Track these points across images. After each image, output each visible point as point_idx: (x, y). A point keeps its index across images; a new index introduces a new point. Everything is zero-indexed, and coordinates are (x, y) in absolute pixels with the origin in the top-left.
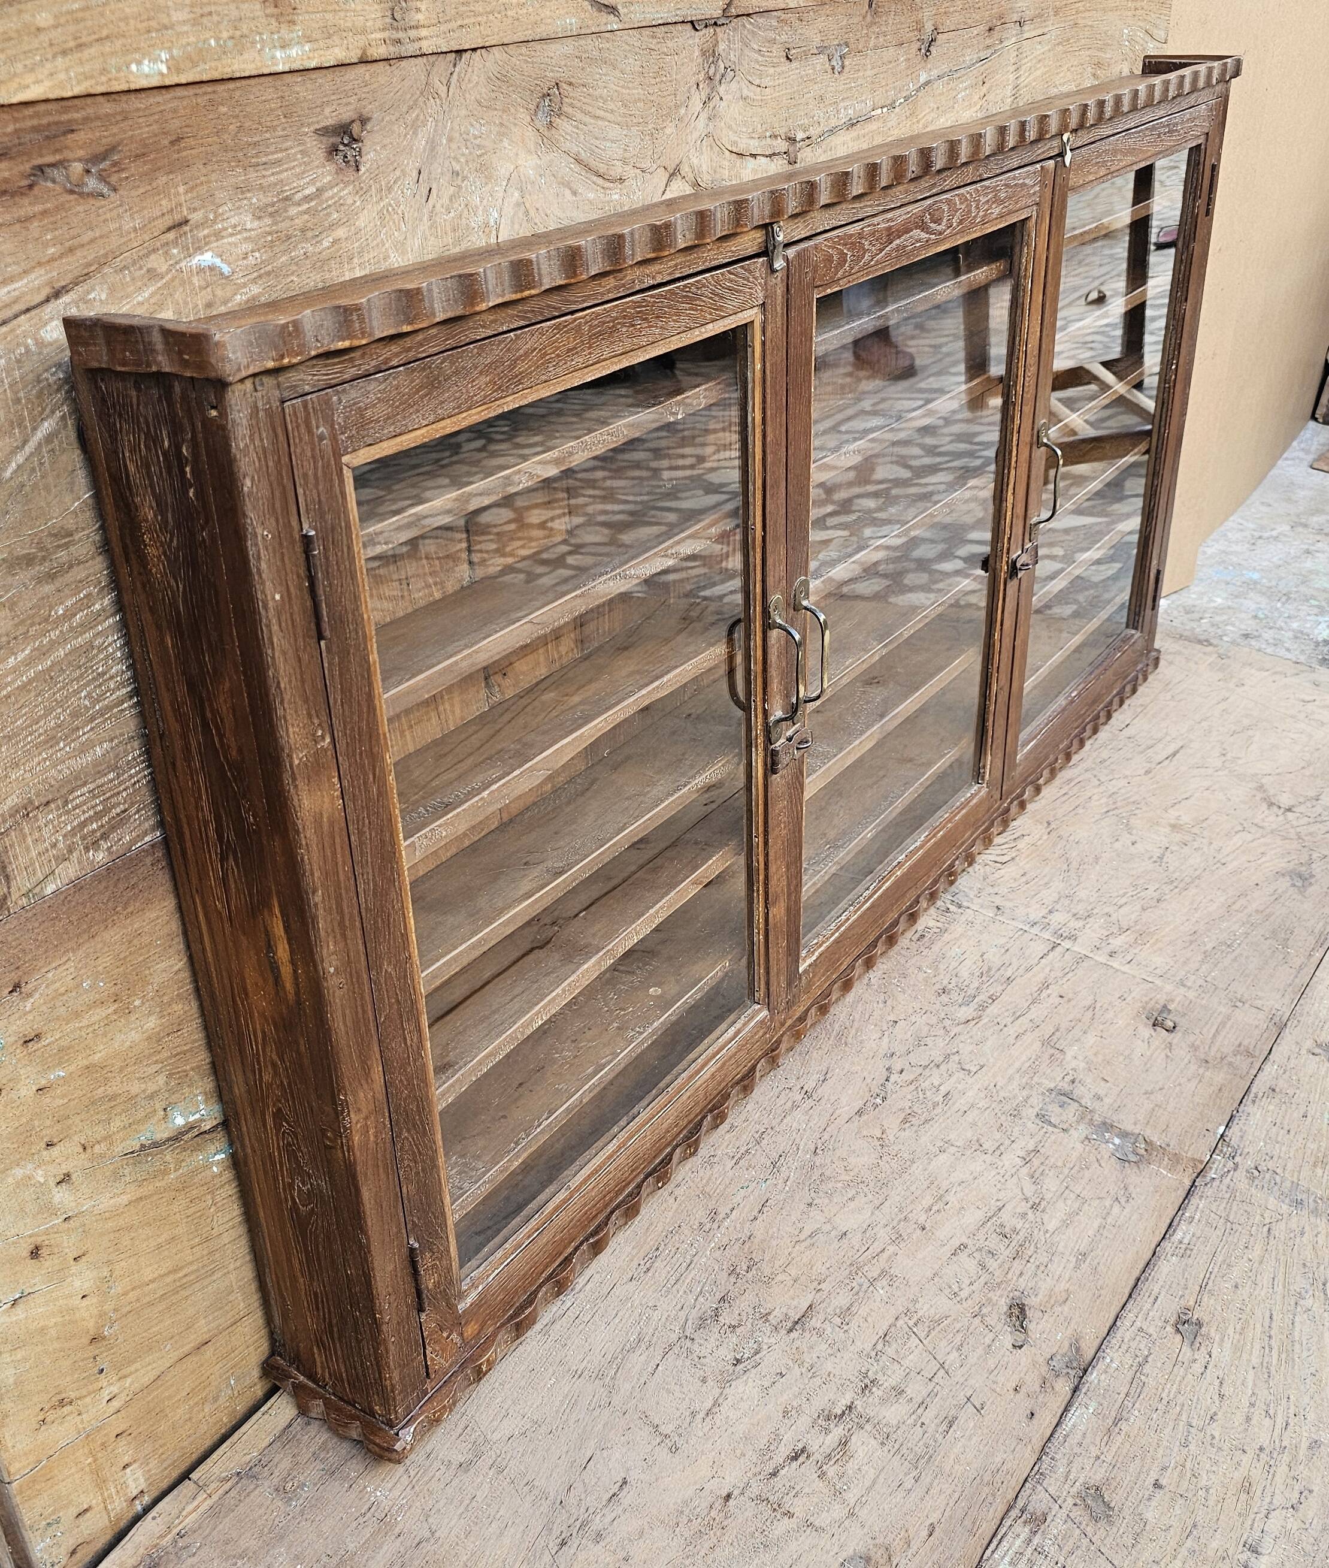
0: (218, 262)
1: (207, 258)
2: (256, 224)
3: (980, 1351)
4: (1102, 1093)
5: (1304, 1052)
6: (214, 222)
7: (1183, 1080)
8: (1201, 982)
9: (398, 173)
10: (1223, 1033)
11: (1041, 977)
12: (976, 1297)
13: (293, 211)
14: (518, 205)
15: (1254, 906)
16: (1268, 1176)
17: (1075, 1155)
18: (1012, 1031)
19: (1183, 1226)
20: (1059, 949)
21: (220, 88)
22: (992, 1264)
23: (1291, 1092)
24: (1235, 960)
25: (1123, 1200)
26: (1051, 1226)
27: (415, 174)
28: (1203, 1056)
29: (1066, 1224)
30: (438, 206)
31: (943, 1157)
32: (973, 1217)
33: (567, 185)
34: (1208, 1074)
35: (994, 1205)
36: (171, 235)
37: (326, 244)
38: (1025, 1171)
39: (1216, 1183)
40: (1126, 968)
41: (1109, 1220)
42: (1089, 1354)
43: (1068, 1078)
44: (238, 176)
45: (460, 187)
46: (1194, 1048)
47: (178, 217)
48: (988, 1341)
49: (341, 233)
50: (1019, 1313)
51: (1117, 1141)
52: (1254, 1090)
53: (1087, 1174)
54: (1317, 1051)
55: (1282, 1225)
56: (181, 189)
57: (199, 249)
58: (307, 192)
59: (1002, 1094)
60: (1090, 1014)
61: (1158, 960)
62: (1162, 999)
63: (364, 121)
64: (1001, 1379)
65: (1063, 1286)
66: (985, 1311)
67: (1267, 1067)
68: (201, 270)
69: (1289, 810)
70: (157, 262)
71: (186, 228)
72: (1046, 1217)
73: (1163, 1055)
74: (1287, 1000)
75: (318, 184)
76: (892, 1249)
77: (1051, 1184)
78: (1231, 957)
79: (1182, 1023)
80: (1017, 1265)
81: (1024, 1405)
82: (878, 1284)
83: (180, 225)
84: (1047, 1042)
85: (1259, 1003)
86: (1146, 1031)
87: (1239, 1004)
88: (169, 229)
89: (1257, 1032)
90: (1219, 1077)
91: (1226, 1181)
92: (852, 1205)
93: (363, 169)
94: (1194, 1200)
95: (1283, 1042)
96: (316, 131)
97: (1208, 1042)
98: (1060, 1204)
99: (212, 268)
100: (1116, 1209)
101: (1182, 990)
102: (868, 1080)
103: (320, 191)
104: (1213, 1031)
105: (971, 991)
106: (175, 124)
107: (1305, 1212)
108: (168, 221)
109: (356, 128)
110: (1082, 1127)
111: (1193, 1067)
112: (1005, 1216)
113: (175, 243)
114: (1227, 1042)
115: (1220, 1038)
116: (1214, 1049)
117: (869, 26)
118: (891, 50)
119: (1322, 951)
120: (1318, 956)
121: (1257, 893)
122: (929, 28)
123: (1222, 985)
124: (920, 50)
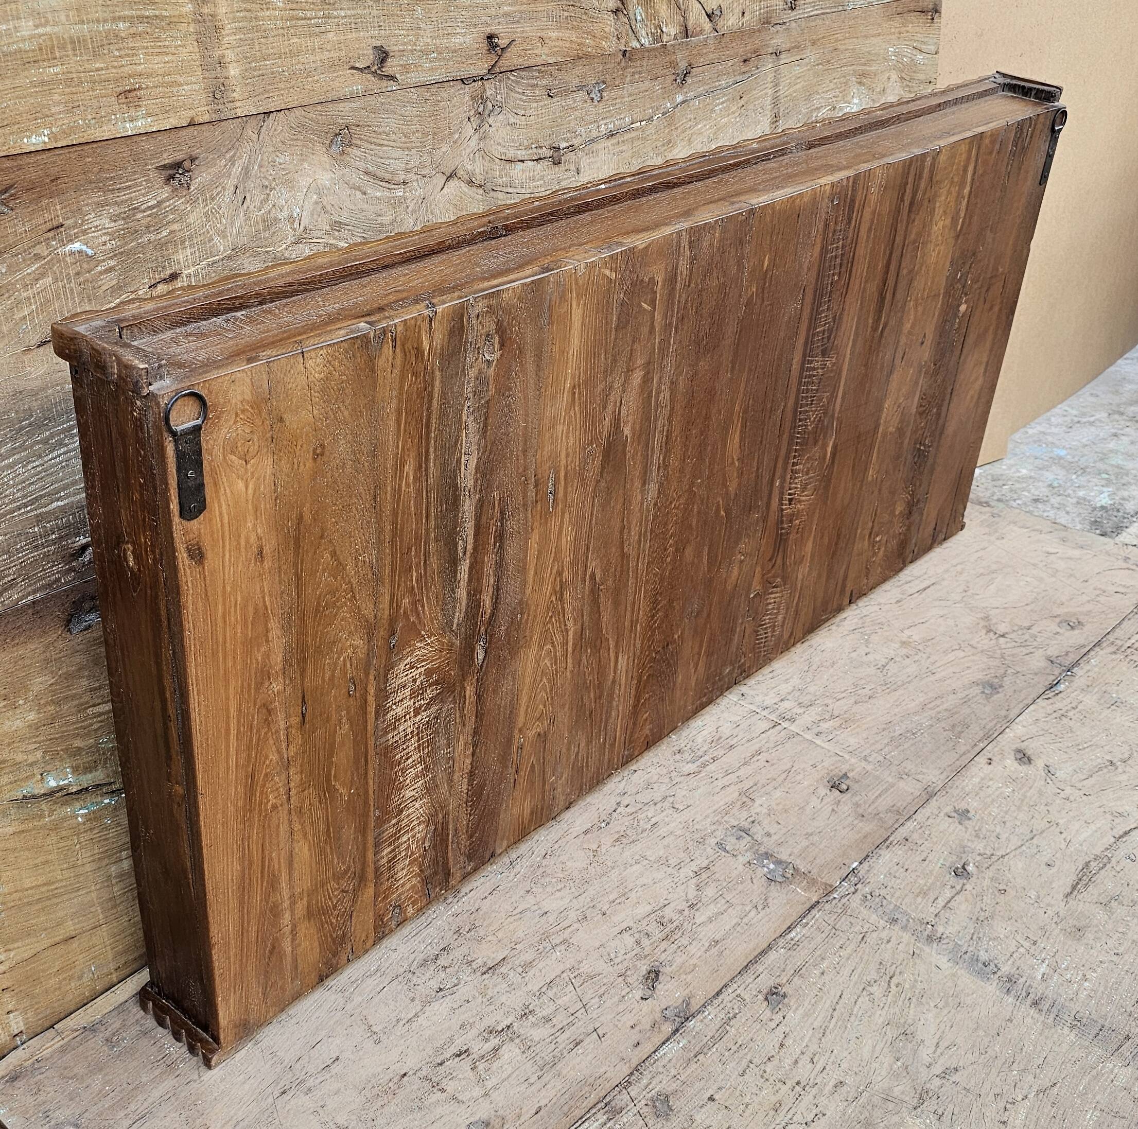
0: (84, 248)
1: (77, 246)
2: (113, 224)
3: (616, 999)
4: (772, 831)
5: (942, 814)
6: (82, 225)
7: (839, 828)
8: (881, 758)
9: (219, 189)
10: (883, 797)
11: (757, 747)
12: (625, 964)
13: (139, 216)
14: (317, 203)
15: (945, 706)
16: (877, 899)
17: (736, 873)
18: (720, 783)
19: (798, 929)
20: (778, 728)
21: (86, 147)
22: (645, 942)
23: (920, 842)
24: (914, 744)
25: (760, 908)
26: (698, 921)
27: (233, 188)
28: (861, 812)
29: (711, 920)
30: (251, 207)
31: (636, 867)
32: (645, 909)
33: (359, 189)
34: (861, 824)
35: (663, 902)
36: (51, 234)
37: (164, 234)
38: (693, 881)
39: (834, 902)
40: (826, 745)
41: (745, 920)
42: (694, 1007)
43: (751, 820)
44: (99, 197)
45: (268, 195)
46: (857, 805)
47: (55, 223)
48: (623, 993)
49: (176, 227)
50: (653, 976)
51: (772, 866)
52: (892, 838)
53: (740, 887)
54: (953, 815)
55: (875, 935)
56: (58, 207)
57: (71, 241)
58: (150, 204)
59: (696, 827)
60: (784, 776)
61: (853, 741)
62: (845, 768)
63: (193, 160)
64: (624, 1019)
65: (692, 962)
66: (629, 973)
67: (909, 823)
68: (72, 253)
69: (1003, 636)
70: (41, 249)
71: (63, 229)
72: (697, 914)
73: (830, 808)
74: (943, 777)
75: (159, 199)
76: (576, 926)
77: (710, 892)
78: (911, 742)
79: (855, 787)
80: (664, 945)
81: (635, 1036)
82: (558, 949)
83: (57, 227)
84: (744, 794)
85: (920, 777)
86: (823, 791)
87: (905, 777)
88: (50, 230)
89: (911, 798)
90: (868, 828)
91: (844, 900)
92: (558, 894)
93: (192, 188)
94: (813, 912)
95: (929, 806)
96: (156, 168)
97: (870, 802)
98: (712, 906)
99: (80, 252)
100: (753, 914)
101: (863, 764)
102: (601, 810)
103: (160, 203)
104: (876, 795)
105: (700, 753)
106: (54, 171)
107: (897, 928)
108: (49, 225)
109: (187, 164)
110: (748, 854)
111: (851, 819)
112: (668, 911)
113: (54, 238)
114: (885, 803)
115: (880, 800)
116: (872, 807)
117: (624, 69)
118: (647, 83)
119: (986, 742)
120: (982, 745)
121: (952, 696)
122: (683, 65)
123: (896, 762)
124: (676, 80)
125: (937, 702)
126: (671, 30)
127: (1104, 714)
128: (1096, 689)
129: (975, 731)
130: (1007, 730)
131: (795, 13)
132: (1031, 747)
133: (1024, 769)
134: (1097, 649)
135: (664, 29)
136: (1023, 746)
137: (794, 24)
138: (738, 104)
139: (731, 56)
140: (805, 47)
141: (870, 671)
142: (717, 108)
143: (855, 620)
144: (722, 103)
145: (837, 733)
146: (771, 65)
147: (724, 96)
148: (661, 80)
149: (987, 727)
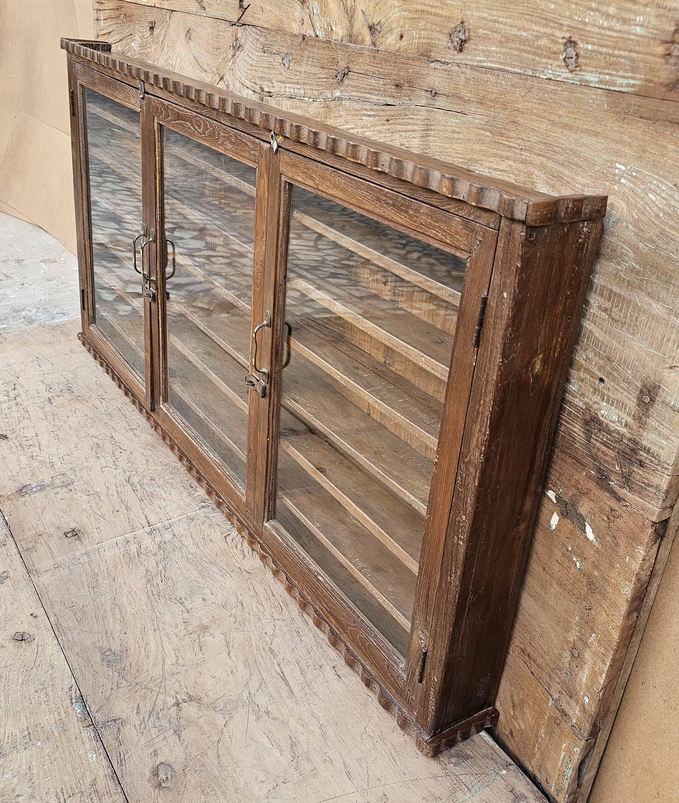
0: (134, 45)
2: (140, 40)
4: (58, 496)
5: (9, 569)
7: (39, 523)
8: (82, 561)
9: (159, 40)
10: (47, 550)
11: (134, 510)
12: (17, 431)
13: (144, 40)
17: (40, 476)
20: (147, 524)
22: (24, 439)
24: (83, 583)
25: (11, 477)
26: (21, 457)
27: (161, 42)
28: (44, 536)
29: (19, 461)
30: (164, 53)
32: (44, 442)
34: (34, 532)
35: (42, 448)
37: (147, 51)
38: (48, 461)
40: (114, 540)
41: (8, 471)
43: (73, 490)
45: (168, 50)
46: (50, 535)
51: (34, 489)
52: (11, 539)
53: (30, 476)
54: (5, 574)
60: (100, 514)
61: (109, 554)
62: (86, 542)
67: (15, 551)
72: (26, 457)
73: (57, 523)
74: (40, 583)
75: (147, 36)
78: (86, 583)
79: (66, 540)
80: (18, 444)
84: (97, 494)
85: (50, 573)
86: (73, 525)
87: (57, 566)
89: (36, 561)
90: (28, 534)
93: (154, 36)
95: (21, 566)
96: (148, 22)
97: (48, 542)
100: (10, 474)
101: (83, 551)
104: (52, 548)
109: (154, 24)
110: (50, 484)
111: (42, 530)
112: (37, 449)
114: (42, 548)
115: (46, 547)
116: (43, 542)
117: (303, 50)
118: (316, 69)
119: (53, 623)
120: (52, 619)
121: (118, 628)
122: (342, 65)
123: (72, 567)
124: (336, 76)
125: (118, 616)
126: (340, 32)
127: (24, 720)
128: (56, 734)
129: (69, 622)
130: (56, 642)
131: (461, 56)
132: (27, 650)
133: (12, 632)
134: (109, 771)
135: (334, 29)
136: (34, 645)
137: (457, 68)
138: (384, 124)
139: (384, 75)
140: (468, 101)
141: (181, 593)
142: (364, 118)
143: (255, 609)
144: (369, 116)
145: (122, 550)
146: (423, 102)
147: (372, 110)
148: (326, 71)
149: (68, 632)
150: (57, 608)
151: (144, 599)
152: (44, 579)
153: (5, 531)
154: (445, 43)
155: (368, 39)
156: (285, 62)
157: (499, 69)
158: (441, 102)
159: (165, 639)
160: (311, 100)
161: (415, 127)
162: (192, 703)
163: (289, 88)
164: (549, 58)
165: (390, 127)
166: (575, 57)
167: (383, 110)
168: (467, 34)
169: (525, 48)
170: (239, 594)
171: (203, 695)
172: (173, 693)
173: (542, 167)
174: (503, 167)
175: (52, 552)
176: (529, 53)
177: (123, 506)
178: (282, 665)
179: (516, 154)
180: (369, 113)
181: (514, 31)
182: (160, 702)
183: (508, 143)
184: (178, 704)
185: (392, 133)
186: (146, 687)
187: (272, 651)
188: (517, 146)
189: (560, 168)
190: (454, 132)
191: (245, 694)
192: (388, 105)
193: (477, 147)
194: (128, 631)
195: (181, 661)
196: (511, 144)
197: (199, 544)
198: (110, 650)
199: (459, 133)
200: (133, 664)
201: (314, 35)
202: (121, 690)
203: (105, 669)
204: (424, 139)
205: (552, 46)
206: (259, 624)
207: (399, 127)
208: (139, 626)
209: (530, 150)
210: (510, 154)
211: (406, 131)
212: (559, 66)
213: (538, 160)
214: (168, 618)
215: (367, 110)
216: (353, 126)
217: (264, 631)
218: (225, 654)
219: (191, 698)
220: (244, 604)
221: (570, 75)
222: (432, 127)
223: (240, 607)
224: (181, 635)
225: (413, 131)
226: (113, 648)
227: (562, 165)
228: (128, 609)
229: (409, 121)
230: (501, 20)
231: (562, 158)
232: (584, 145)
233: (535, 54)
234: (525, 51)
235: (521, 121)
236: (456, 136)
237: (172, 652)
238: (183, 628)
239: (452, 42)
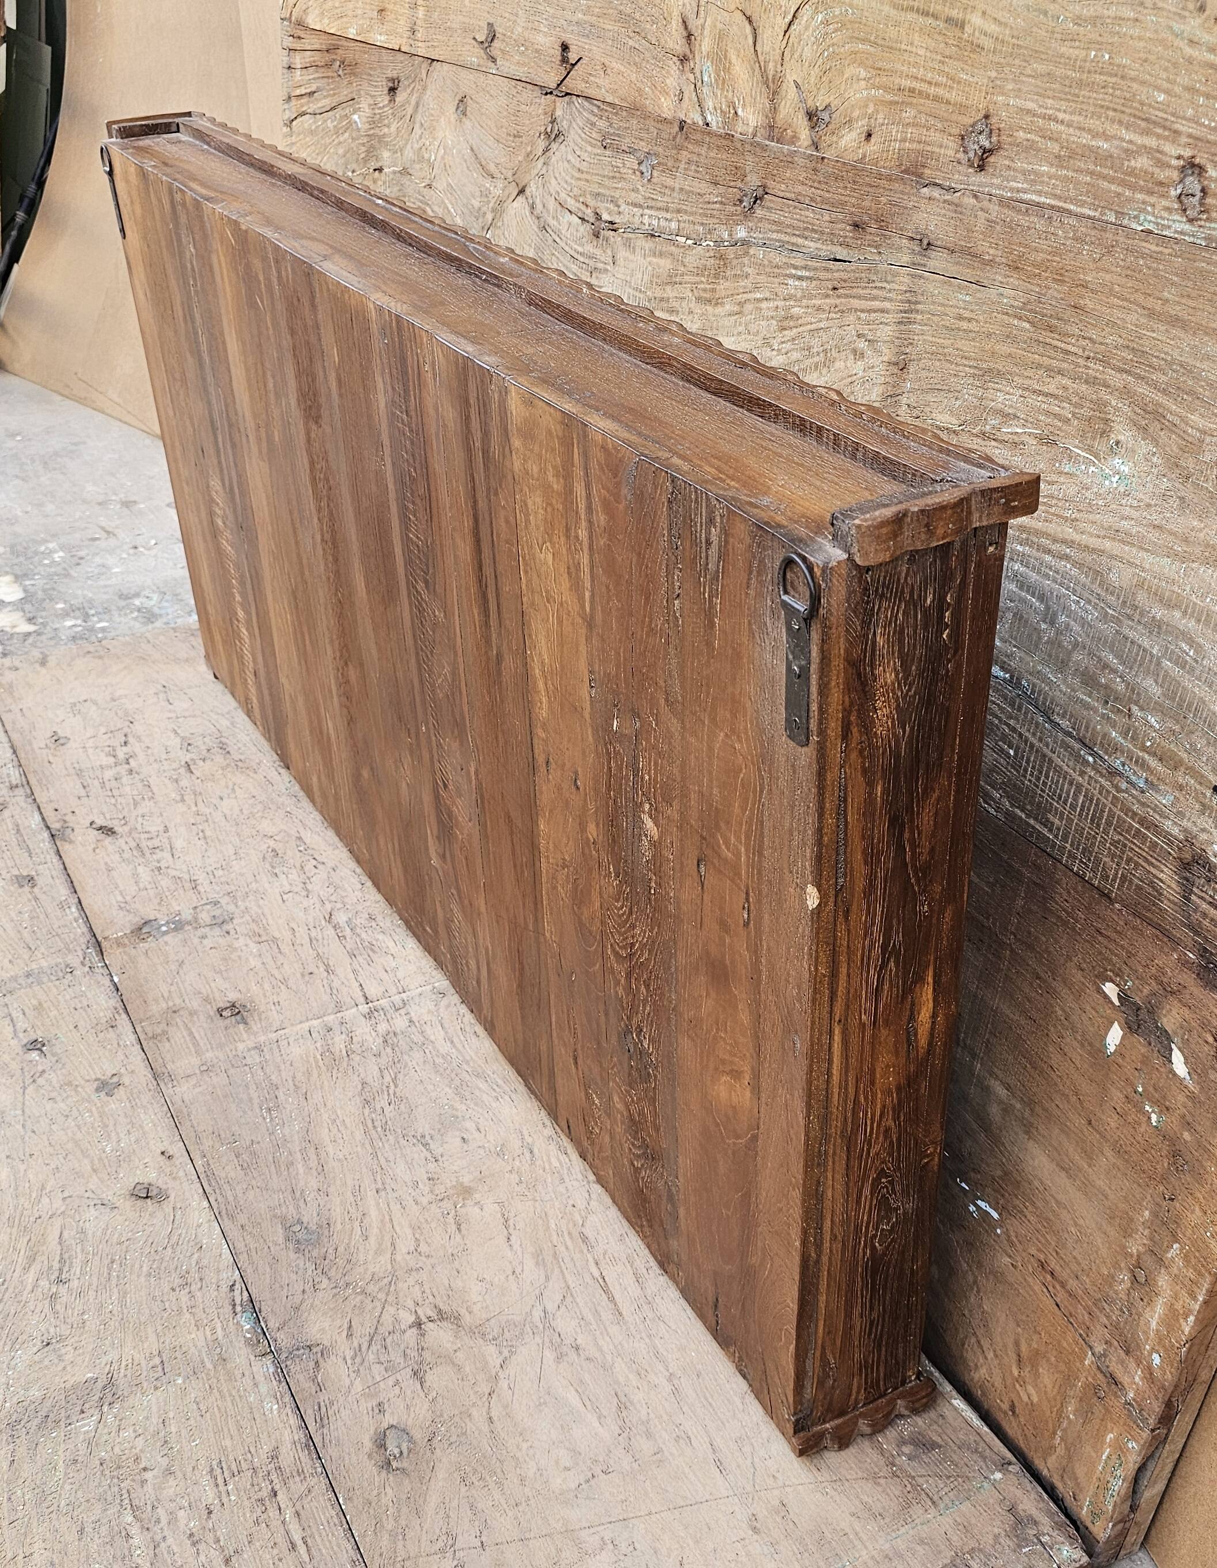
0: (358, 119)
1: (355, 117)
2: (368, 111)
3: (105, 810)
4: (205, 942)
5: (123, 1071)
7: (173, 988)
8: (249, 1061)
9: (405, 113)
10: (188, 1039)
11: (339, 973)
12: (133, 821)
13: (377, 112)
16: (61, 974)
17: (174, 904)
19: (76, 915)
20: (362, 1000)
21: (367, 47)
22: (145, 835)
23: (101, 1035)
24: (251, 1100)
25: (123, 905)
26: (140, 868)
28: (181, 1013)
29: (135, 875)
32: (179, 844)
34: (164, 1005)
35: (177, 854)
38: (187, 877)
39: (84, 947)
40: (306, 1026)
41: (117, 892)
42: (59, 842)
43: (232, 932)
46: (192, 1013)
50: (109, 832)
51: (164, 928)
52: (124, 1016)
53: (156, 900)
54: (115, 1079)
55: (26, 957)
61: (296, 1051)
62: (255, 1027)
63: (399, 81)
67: (133, 1038)
73: (203, 991)
74: (177, 1099)
78: (256, 1101)
79: (221, 1023)
80: (133, 844)
84: (275, 940)
85: (193, 1081)
86: (232, 996)
87: (205, 1068)
89: (168, 1057)
90: (155, 1009)
91: (80, 953)
94: (85, 930)
95: (142, 1065)
96: (386, 79)
97: (190, 1025)
100: (120, 898)
101: (251, 1044)
104: (196, 1035)
107: (21, 973)
110: (191, 916)
111: (178, 1001)
112: (167, 855)
114: (178, 1035)
115: (185, 1033)
116: (180, 1024)
117: (679, 148)
118: (704, 185)
119: (200, 1170)
120: (199, 1163)
121: (314, 1184)
122: (753, 181)
123: (232, 1071)
124: (741, 201)
125: (313, 1163)
126: (750, 119)
129: (228, 1170)
130: (205, 1204)
132: (155, 1216)
133: (130, 1182)
135: (740, 112)
136: (167, 1208)
137: (973, 201)
138: (827, 296)
139: (833, 205)
140: (991, 262)
141: (423, 1126)
142: (790, 282)
143: (554, 1160)
144: (800, 278)
145: (318, 1045)
146: (905, 259)
147: (805, 268)
148: (722, 189)
149: (226, 1187)
150: (207, 1143)
151: (359, 1135)
152: (183, 1092)
153: (114, 1002)
154: (951, 153)
155: (804, 135)
156: (643, 168)
157: (1052, 207)
158: (938, 261)
159: (396, 1208)
160: (689, 242)
161: (887, 305)
162: (445, 1323)
163: (650, 216)
164: (1151, 193)
165: (838, 301)
166: (1199, 194)
167: (827, 270)
168: (994, 139)
169: (1105, 171)
170: (525, 1133)
171: (463, 1311)
172: (410, 1304)
173: (1126, 392)
174: (1051, 388)
175: (196, 1044)
176: (1112, 180)
177: (321, 965)
178: (602, 1265)
179: (1078, 365)
180: (799, 273)
181: (1085, 139)
182: (387, 1319)
183: (1063, 345)
184: (418, 1324)
185: (843, 312)
186: (363, 1292)
187: (585, 1239)
188: (1080, 352)
189: (1160, 398)
190: (961, 318)
191: (538, 1313)
192: (836, 260)
193: (1004, 349)
194: (331, 1190)
195: (423, 1248)
196: (1069, 348)
197: (456, 1040)
198: (300, 1222)
199: (970, 320)
200: (341, 1249)
201: (701, 123)
202: (320, 1294)
203: (292, 1255)
204: (903, 327)
205: (1157, 170)
206: (561, 1189)
207: (856, 303)
208: (350, 1182)
209: (1105, 361)
210: (1065, 365)
211: (869, 311)
212: (1168, 209)
213: (1117, 380)
214: (400, 1170)
215: (796, 268)
216: (768, 295)
217: (571, 1202)
218: (501, 1240)
219: (441, 1316)
220: (536, 1151)
221: (1187, 227)
222: (919, 307)
223: (528, 1155)
224: (424, 1201)
225: (882, 311)
226: (305, 1220)
227: (1164, 391)
228: (331, 1150)
229: (875, 292)
230: (1061, 116)
231: (1164, 378)
232: (1208, 357)
233: (1123, 183)
234: (1104, 177)
235: (1090, 305)
236: (965, 325)
237: (409, 1231)
238: (427, 1189)
239: (965, 152)
